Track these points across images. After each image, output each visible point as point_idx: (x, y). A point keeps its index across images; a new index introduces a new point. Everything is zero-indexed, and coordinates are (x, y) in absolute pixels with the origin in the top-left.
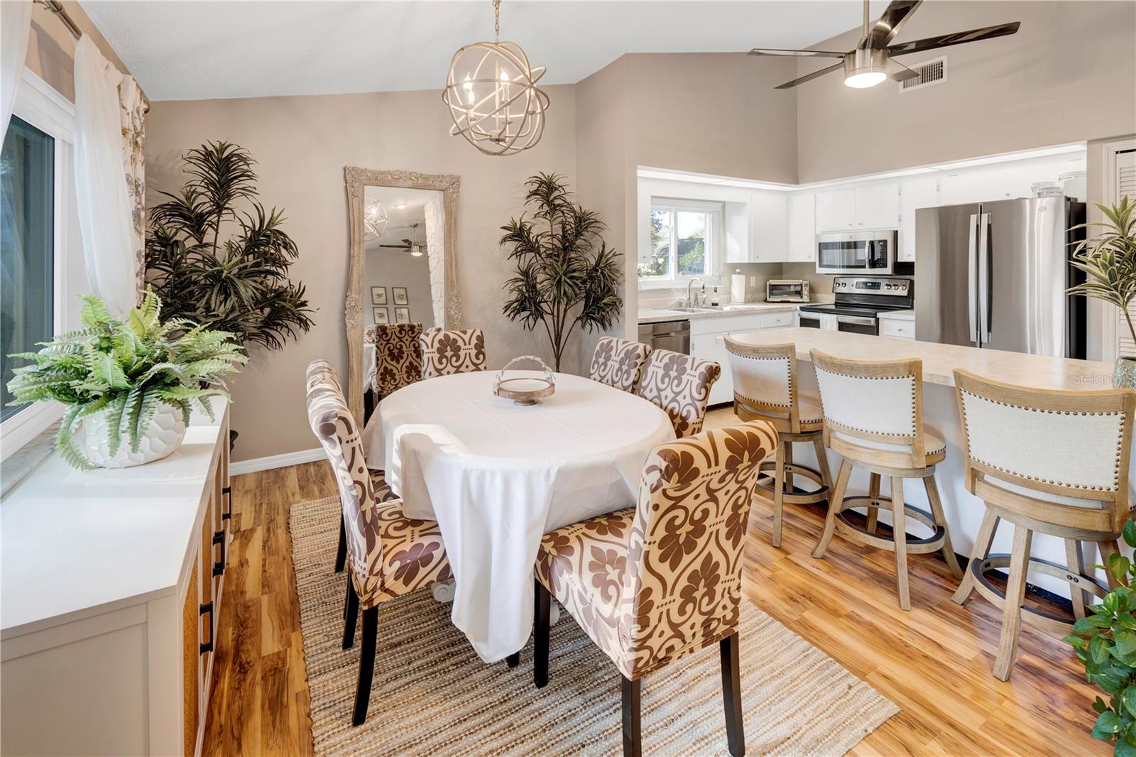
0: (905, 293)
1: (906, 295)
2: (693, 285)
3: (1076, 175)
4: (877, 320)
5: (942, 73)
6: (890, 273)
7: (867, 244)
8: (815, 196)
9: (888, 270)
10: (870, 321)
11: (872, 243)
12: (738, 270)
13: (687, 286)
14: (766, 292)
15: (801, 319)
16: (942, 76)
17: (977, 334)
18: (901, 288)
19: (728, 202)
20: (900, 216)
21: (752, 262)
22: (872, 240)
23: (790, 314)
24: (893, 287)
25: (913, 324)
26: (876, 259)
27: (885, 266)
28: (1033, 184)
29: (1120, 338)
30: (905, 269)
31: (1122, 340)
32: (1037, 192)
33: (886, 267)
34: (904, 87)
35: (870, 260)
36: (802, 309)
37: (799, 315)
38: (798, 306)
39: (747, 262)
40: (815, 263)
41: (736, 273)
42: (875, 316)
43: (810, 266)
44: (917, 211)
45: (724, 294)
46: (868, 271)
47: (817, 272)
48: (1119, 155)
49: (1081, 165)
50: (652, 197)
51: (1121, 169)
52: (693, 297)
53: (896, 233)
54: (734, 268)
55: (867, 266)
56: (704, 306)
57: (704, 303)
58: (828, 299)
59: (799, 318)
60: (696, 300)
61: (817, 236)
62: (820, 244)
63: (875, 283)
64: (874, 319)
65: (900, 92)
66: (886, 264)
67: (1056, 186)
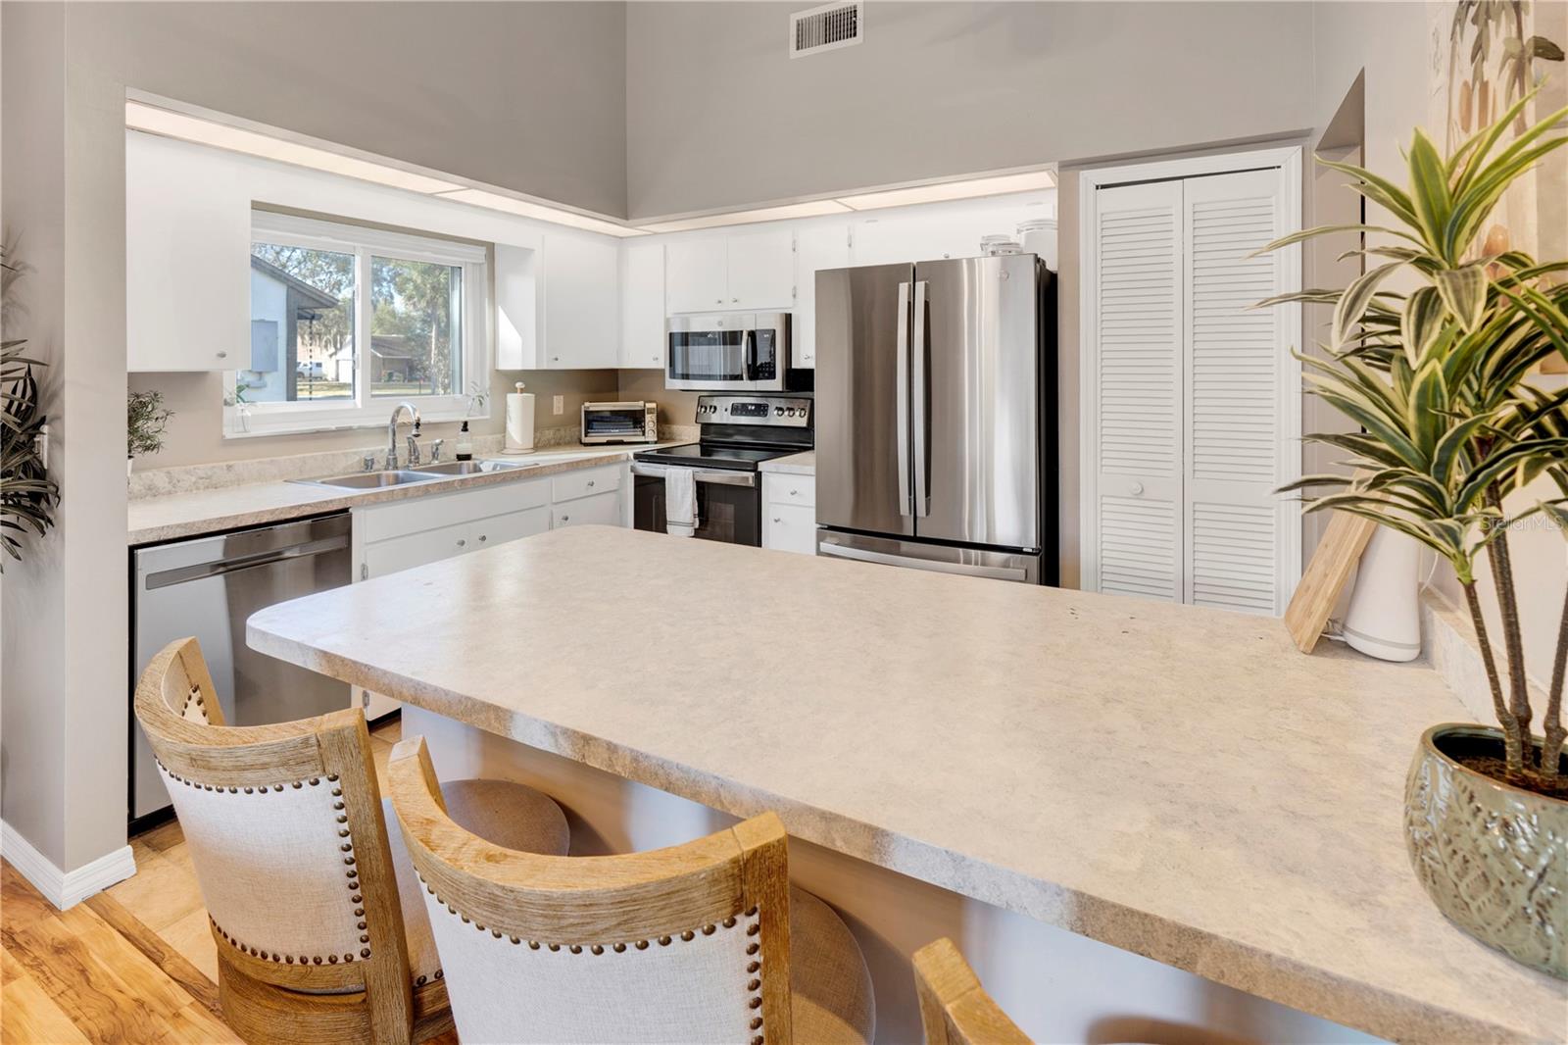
0: (802, 422)
1: (805, 425)
2: (400, 420)
3: (1040, 224)
4: (759, 476)
5: (855, 28)
6: (780, 389)
7: (745, 336)
8: (665, 247)
9: (776, 384)
10: (747, 478)
11: (752, 335)
12: (519, 385)
13: (387, 422)
14: (580, 424)
15: (636, 477)
16: (855, 35)
17: (910, 499)
18: (797, 413)
19: (499, 245)
20: (795, 288)
21: (545, 367)
22: (753, 329)
23: (615, 470)
24: (786, 413)
25: (812, 482)
26: (758, 364)
27: (772, 376)
28: (983, 237)
29: (1102, 497)
30: (800, 382)
31: (1105, 500)
32: (991, 249)
33: (775, 378)
34: (798, 48)
35: (748, 366)
36: (638, 457)
37: (633, 469)
38: (630, 452)
39: (534, 368)
40: (663, 371)
41: (515, 391)
42: (754, 468)
43: (657, 373)
44: (818, 273)
45: (491, 434)
46: (746, 385)
47: (667, 388)
48: (1100, 190)
49: (1047, 209)
50: (257, 206)
51: (1102, 214)
52: (402, 445)
53: (788, 318)
54: (510, 380)
55: (744, 376)
56: (436, 463)
57: (435, 455)
58: (689, 434)
59: (633, 474)
60: (413, 451)
61: (667, 321)
62: (671, 334)
63: (760, 405)
64: (753, 474)
65: (792, 57)
66: (774, 371)
67: (1012, 241)
